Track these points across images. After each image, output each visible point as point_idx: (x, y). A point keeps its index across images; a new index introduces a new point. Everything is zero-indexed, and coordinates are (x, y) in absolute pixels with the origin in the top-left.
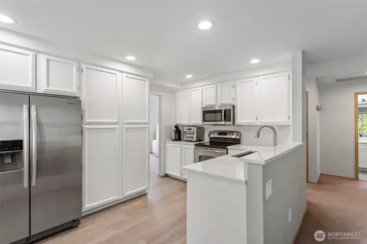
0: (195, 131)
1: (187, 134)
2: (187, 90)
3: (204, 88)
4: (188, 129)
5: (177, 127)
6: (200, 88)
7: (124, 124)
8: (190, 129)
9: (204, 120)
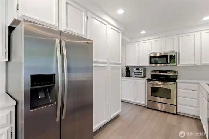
0: (143, 70)
1: (136, 72)
2: (135, 43)
3: (150, 41)
4: (137, 69)
5: (127, 68)
6: (147, 41)
7: (109, 64)
8: (139, 69)
9: (151, 63)
